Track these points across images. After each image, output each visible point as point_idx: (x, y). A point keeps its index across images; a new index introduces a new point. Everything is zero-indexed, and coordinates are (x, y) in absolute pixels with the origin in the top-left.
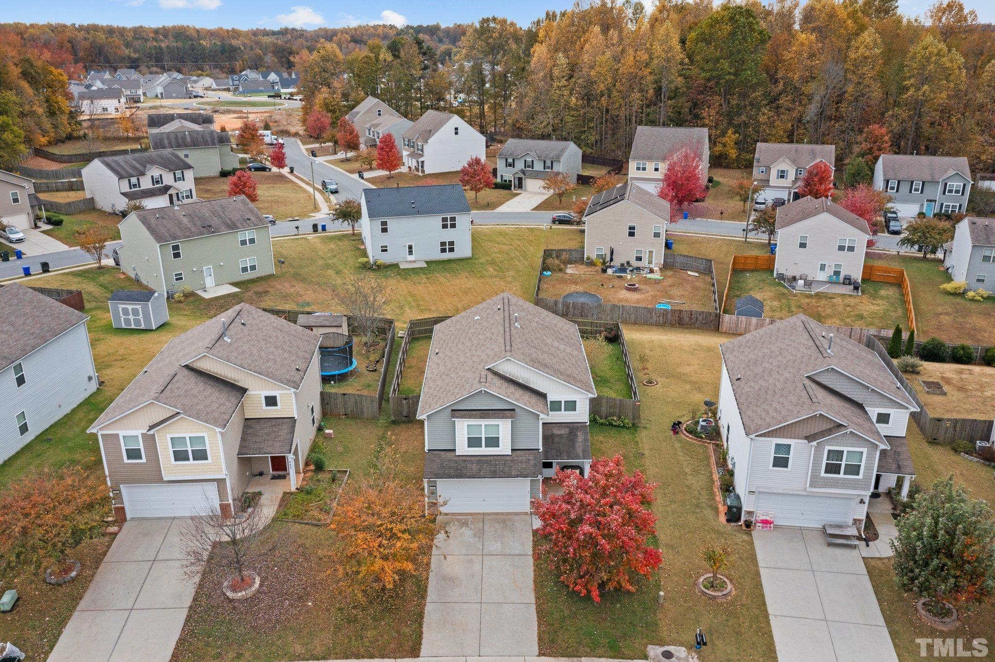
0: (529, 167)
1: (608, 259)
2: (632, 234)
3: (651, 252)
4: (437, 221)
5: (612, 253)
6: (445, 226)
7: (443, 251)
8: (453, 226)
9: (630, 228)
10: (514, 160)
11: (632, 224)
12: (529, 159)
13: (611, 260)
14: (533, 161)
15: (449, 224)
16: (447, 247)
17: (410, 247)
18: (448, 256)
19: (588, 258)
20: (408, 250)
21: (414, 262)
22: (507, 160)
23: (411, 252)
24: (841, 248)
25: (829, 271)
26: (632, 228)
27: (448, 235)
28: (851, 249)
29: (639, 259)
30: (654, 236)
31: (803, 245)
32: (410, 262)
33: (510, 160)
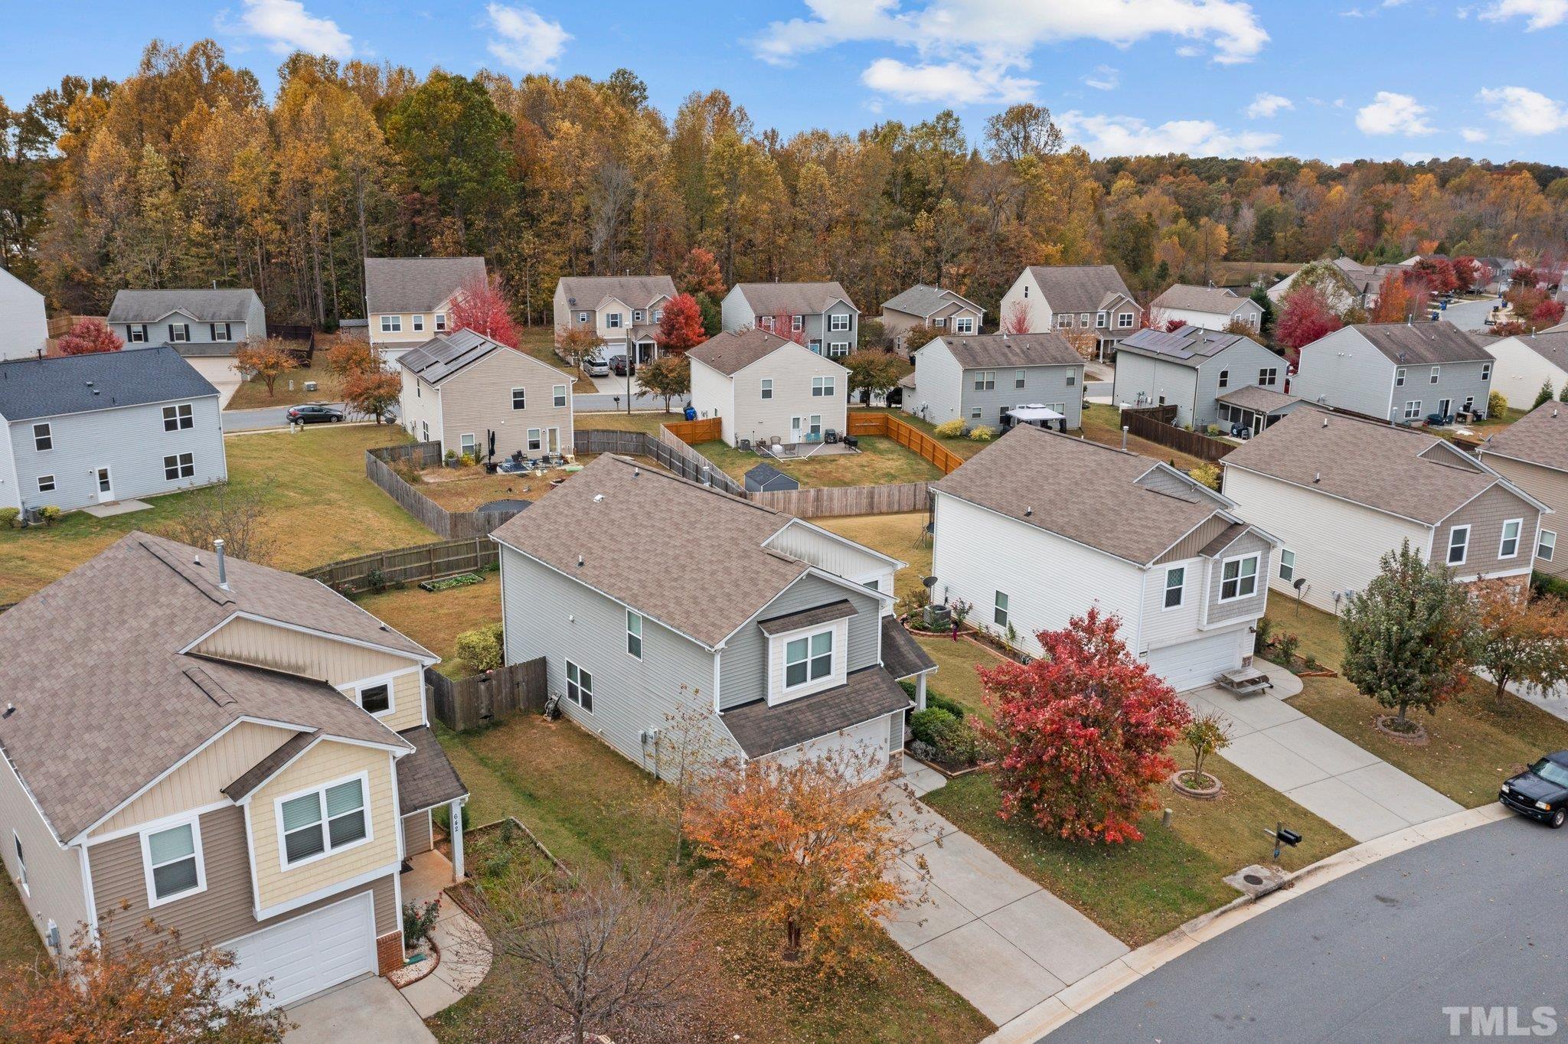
0: (180, 337)
1: (485, 451)
2: (519, 405)
3: (553, 432)
4: (153, 417)
5: (492, 440)
6: (170, 426)
7: (172, 475)
8: (187, 423)
9: (516, 395)
10: (145, 327)
11: (518, 388)
12: (179, 324)
13: (492, 452)
14: (186, 327)
15: (178, 421)
16: (179, 466)
17: (103, 475)
18: (182, 483)
19: (451, 455)
20: (98, 481)
21: (115, 503)
22: (129, 328)
23: (105, 485)
24: (817, 392)
25: (805, 428)
26: (519, 394)
27: (179, 443)
28: (829, 391)
29: (535, 445)
30: (556, 404)
31: (767, 394)
32: (106, 504)
33: (137, 328)
